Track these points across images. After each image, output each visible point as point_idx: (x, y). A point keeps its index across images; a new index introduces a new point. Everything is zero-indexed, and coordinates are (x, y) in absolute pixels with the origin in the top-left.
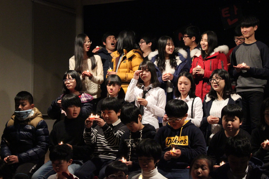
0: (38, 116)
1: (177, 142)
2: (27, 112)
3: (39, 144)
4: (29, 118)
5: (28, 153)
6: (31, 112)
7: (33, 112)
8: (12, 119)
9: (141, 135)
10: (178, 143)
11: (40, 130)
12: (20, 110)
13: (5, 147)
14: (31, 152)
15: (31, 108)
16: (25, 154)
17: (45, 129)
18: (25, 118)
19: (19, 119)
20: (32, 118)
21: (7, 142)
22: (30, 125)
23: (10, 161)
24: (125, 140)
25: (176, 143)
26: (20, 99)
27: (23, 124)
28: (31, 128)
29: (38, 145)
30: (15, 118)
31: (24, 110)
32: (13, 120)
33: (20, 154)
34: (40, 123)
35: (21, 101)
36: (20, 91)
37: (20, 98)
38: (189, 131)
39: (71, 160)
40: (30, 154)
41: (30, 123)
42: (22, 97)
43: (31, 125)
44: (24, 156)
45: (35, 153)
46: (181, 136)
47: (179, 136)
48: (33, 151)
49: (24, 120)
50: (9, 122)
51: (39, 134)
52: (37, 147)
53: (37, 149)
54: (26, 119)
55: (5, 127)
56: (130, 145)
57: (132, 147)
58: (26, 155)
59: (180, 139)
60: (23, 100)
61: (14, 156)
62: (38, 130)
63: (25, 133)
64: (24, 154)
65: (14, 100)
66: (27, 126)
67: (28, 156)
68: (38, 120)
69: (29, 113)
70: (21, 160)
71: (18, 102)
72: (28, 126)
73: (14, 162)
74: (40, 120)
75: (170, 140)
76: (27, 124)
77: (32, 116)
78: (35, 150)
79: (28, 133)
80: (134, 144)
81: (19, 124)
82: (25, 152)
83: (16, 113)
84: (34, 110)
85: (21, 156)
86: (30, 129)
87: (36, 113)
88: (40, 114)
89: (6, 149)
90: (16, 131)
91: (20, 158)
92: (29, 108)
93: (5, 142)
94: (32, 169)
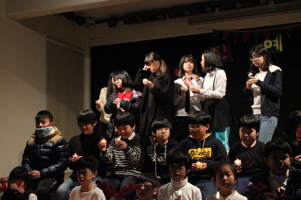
0: (58, 134)
1: (201, 155)
2: (48, 129)
3: (60, 160)
4: (50, 135)
5: (49, 169)
7: (53, 130)
8: (33, 137)
9: (166, 150)
10: (201, 156)
11: (60, 147)
12: (41, 127)
13: (26, 164)
14: (52, 168)
15: (51, 126)
17: (65, 146)
18: (46, 135)
19: (40, 136)
20: (53, 136)
21: (28, 159)
22: (50, 142)
23: (33, 176)
24: (149, 155)
25: (200, 156)
26: (40, 118)
27: (44, 141)
28: (51, 145)
29: (58, 161)
30: (35, 136)
31: (44, 127)
32: (34, 138)
33: (42, 170)
34: (60, 140)
35: (42, 119)
36: (41, 110)
37: (40, 116)
38: (212, 143)
39: (96, 172)
40: (51, 169)
41: (50, 140)
42: (42, 115)
43: (52, 142)
45: (56, 169)
46: (204, 148)
48: (54, 167)
50: (29, 141)
51: (60, 151)
52: (58, 163)
53: (58, 165)
55: (26, 146)
57: (157, 162)
58: (48, 170)
60: (43, 118)
61: (37, 171)
62: (58, 147)
63: (46, 150)
64: (45, 170)
65: (35, 119)
66: (47, 143)
67: (50, 171)
68: (57, 138)
69: (50, 129)
70: (43, 176)
71: (38, 120)
72: (49, 143)
74: (60, 138)
75: (193, 152)
77: (52, 134)
78: (56, 166)
79: (49, 150)
80: (159, 159)
81: (39, 142)
82: (47, 168)
83: (36, 131)
84: (54, 128)
85: (43, 172)
86: (51, 146)
87: (56, 131)
88: (59, 132)
89: (27, 166)
90: (38, 149)
91: (41, 174)
92: (49, 126)
93: (27, 160)
94: (53, 185)
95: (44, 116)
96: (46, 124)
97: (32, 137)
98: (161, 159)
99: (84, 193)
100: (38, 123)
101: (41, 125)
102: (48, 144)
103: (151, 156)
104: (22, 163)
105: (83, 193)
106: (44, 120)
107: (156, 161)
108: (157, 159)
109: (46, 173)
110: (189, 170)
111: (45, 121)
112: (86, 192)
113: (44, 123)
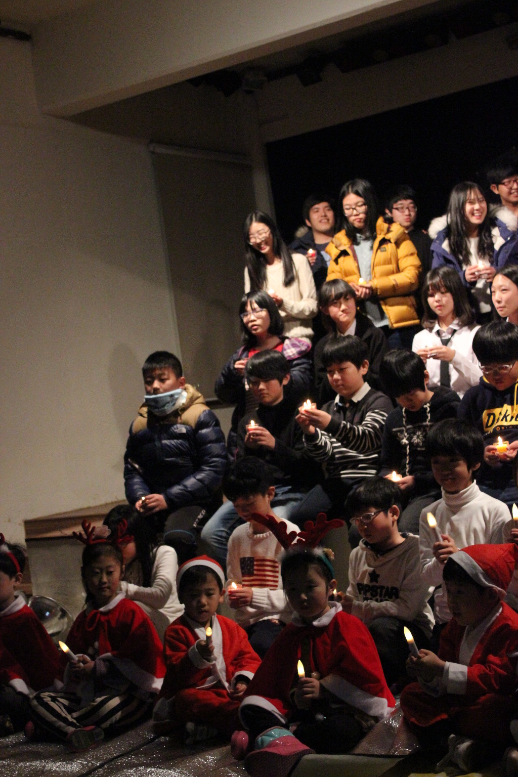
0: (198, 401)
1: (509, 418)
2: (172, 396)
3: (207, 463)
4: (177, 408)
5: (185, 486)
6: (179, 394)
7: (185, 394)
8: (141, 415)
9: (429, 415)
10: (511, 420)
11: (204, 431)
12: (156, 391)
13: (134, 477)
14: (191, 482)
15: (180, 386)
16: (180, 487)
17: (215, 428)
18: (169, 409)
19: (156, 412)
20: (184, 408)
21: (137, 466)
22: (181, 424)
23: (149, 507)
24: (394, 430)
25: (506, 421)
26: (153, 370)
28: (184, 430)
29: (203, 465)
30: (149, 413)
31: (166, 391)
32: (144, 417)
33: (168, 490)
34: (202, 417)
35: (158, 372)
37: (154, 365)
39: (273, 489)
40: (189, 486)
41: (181, 419)
42: (158, 363)
43: (184, 423)
44: (178, 494)
45: (200, 483)
46: (517, 404)
47: (512, 404)
48: (195, 480)
49: (168, 413)
50: (135, 424)
51: (204, 441)
52: (202, 470)
53: (203, 475)
54: (172, 411)
55: (128, 435)
56: (407, 439)
57: (411, 444)
58: (182, 490)
59: (514, 412)
60: (160, 369)
61: (157, 496)
62: (200, 431)
64: (176, 489)
66: (175, 426)
67: (185, 490)
68: (197, 412)
69: (176, 396)
70: (173, 504)
71: (149, 376)
72: (179, 425)
73: (157, 509)
74: (202, 411)
75: (492, 417)
76: (176, 423)
77: (183, 404)
78: (199, 477)
79: (180, 441)
80: (415, 438)
81: (157, 425)
82: (178, 483)
83: (147, 400)
84: (185, 389)
85: (172, 494)
86: (184, 434)
87: (190, 395)
88: (198, 398)
89: (137, 483)
90: (154, 441)
91: (168, 499)
92: (174, 387)
93: (134, 467)
94: (199, 519)
95: (163, 365)
96: (169, 382)
97: (139, 413)
98: (418, 437)
100: (150, 381)
101: (156, 384)
102: (177, 428)
103: (397, 432)
104: (125, 475)
105: (256, 536)
106: (163, 374)
107: (407, 442)
108: (409, 439)
109: (179, 496)
110: (478, 465)
111: (166, 377)
113: (162, 381)
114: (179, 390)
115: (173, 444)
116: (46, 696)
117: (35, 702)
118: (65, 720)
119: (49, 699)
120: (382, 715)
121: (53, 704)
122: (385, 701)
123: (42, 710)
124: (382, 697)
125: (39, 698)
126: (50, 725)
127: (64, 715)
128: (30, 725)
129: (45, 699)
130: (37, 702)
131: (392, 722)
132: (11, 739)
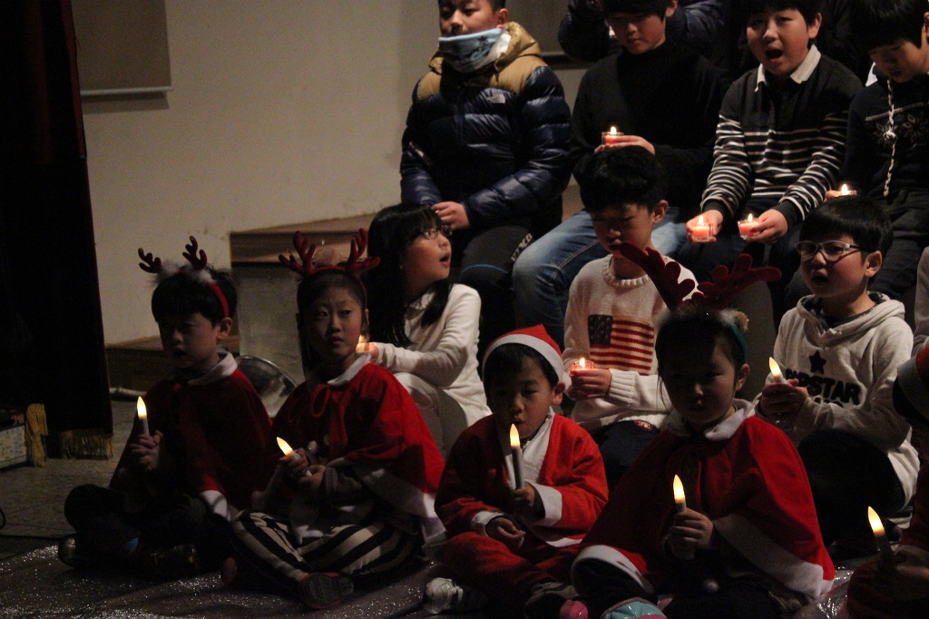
0: (528, 50)
2: (483, 39)
3: (539, 157)
4: (493, 60)
5: (500, 192)
6: (498, 36)
7: (506, 38)
8: (434, 70)
11: (537, 102)
12: (456, 29)
13: (416, 173)
14: (510, 186)
15: (499, 23)
16: (492, 193)
17: (555, 98)
18: (478, 61)
19: (456, 64)
20: (505, 62)
21: (421, 154)
22: (497, 87)
24: (868, 119)
27: (473, 85)
28: (502, 99)
29: (531, 159)
30: (444, 65)
31: (471, 30)
32: (438, 73)
33: (471, 198)
34: (534, 76)
39: (664, 205)
40: (506, 193)
41: (497, 79)
43: (503, 87)
44: (486, 203)
45: (525, 189)
48: (518, 183)
49: (476, 68)
50: (422, 84)
51: (534, 118)
52: (531, 168)
53: (531, 175)
54: (482, 64)
55: (410, 103)
56: (893, 132)
57: (900, 139)
58: (494, 198)
61: (452, 205)
62: (529, 102)
63: (483, 119)
64: (485, 197)
66: (487, 91)
67: (500, 200)
68: (525, 69)
69: (490, 40)
70: (479, 220)
72: (493, 90)
74: (534, 68)
76: (487, 85)
77: (503, 54)
78: (524, 178)
79: (494, 117)
80: (908, 129)
81: (458, 87)
82: (490, 187)
83: (442, 44)
84: (509, 30)
85: (476, 204)
86: (502, 104)
87: (516, 40)
88: (531, 45)
89: (421, 183)
90: (453, 114)
91: (471, 212)
92: (488, 24)
93: (417, 155)
94: (520, 248)
97: (430, 67)
98: (916, 128)
99: (624, 281)
100: (447, 12)
101: (458, 17)
102: (491, 95)
103: (874, 121)
104: (402, 168)
105: (620, 283)
107: (894, 135)
108: (898, 131)
109: (486, 206)
112: (631, 278)
113: (468, 12)
114: (496, 31)
115: (482, 121)
116: (259, 518)
117: (240, 526)
118: (290, 558)
119: (264, 523)
120: (813, 592)
121: (270, 532)
122: (819, 569)
123: (250, 539)
124: (814, 562)
125: (246, 520)
126: (266, 565)
127: (288, 551)
128: (231, 563)
129: (257, 524)
130: (244, 525)
131: (831, 606)
132: (196, 584)
